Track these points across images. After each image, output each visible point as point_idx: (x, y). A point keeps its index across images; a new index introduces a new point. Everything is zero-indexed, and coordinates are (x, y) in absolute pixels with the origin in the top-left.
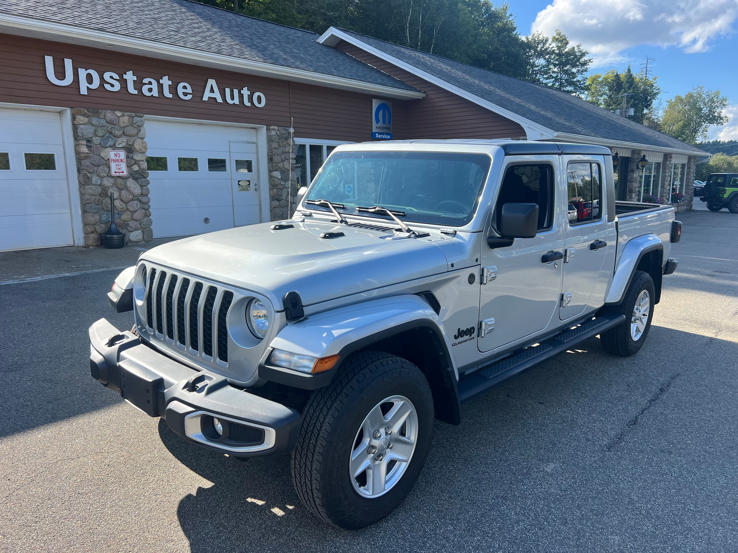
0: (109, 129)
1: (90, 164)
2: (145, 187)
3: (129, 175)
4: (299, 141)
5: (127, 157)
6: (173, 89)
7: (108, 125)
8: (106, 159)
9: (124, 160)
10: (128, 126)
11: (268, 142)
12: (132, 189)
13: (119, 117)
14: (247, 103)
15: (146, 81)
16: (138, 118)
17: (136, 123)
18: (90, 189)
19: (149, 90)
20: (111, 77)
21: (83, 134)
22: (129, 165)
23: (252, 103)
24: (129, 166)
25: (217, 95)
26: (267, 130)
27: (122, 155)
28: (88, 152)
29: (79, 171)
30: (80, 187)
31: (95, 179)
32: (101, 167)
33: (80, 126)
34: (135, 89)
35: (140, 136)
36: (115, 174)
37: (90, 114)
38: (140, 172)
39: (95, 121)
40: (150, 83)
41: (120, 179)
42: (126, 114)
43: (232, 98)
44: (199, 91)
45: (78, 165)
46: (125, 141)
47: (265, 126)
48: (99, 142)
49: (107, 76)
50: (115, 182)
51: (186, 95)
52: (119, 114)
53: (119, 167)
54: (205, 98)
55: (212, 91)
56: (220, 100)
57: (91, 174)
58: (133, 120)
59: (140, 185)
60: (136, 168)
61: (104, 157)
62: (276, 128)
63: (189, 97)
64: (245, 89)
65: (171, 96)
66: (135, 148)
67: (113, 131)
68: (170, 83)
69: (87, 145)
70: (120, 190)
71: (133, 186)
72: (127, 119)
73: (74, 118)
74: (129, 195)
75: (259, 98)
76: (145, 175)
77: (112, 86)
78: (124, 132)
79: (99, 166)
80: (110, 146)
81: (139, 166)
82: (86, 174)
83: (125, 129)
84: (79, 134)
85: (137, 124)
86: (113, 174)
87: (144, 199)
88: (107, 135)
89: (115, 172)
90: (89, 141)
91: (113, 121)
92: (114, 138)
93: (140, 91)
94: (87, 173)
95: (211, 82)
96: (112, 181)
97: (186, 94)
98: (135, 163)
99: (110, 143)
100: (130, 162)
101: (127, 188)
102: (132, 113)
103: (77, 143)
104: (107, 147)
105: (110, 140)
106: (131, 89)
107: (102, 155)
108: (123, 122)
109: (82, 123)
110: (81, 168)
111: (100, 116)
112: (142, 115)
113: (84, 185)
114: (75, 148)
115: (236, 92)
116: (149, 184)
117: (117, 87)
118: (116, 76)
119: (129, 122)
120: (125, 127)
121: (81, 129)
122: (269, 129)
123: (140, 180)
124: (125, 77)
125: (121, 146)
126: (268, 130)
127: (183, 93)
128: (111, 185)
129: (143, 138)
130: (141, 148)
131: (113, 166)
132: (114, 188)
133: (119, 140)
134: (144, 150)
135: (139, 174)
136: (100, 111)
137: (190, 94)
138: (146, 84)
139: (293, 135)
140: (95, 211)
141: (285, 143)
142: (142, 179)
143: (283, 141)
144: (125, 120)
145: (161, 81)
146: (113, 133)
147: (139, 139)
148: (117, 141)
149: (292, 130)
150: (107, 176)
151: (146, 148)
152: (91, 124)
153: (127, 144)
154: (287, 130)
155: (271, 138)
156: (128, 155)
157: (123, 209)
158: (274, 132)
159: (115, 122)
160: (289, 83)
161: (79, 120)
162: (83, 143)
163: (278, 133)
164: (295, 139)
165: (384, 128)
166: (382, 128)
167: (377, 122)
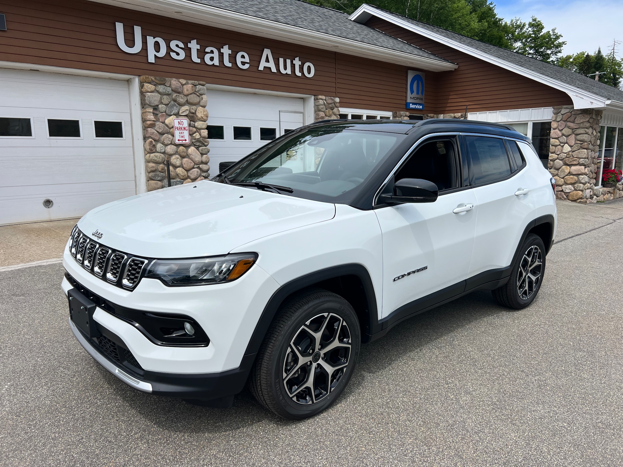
0: (173, 97)
1: (156, 132)
2: (205, 156)
3: (191, 143)
4: (343, 111)
5: (190, 125)
6: (233, 58)
7: (173, 93)
8: (171, 126)
9: (187, 128)
10: (191, 94)
11: (315, 112)
12: (193, 157)
13: (183, 85)
14: (298, 74)
15: (208, 50)
16: (201, 86)
17: (199, 91)
18: (155, 156)
19: (211, 59)
20: (177, 46)
21: (150, 102)
22: (191, 133)
23: (303, 73)
25: (272, 65)
26: (315, 100)
27: (185, 122)
28: (155, 120)
29: (145, 138)
30: (145, 155)
31: (160, 146)
32: (166, 135)
33: (148, 93)
34: (198, 58)
35: (201, 104)
36: (178, 142)
37: (157, 82)
38: (201, 140)
39: (161, 88)
40: (212, 52)
41: (182, 147)
42: (190, 82)
43: (285, 68)
44: (255, 61)
45: (144, 133)
46: (188, 109)
47: (313, 97)
48: (165, 110)
49: (173, 44)
50: (178, 150)
52: (183, 81)
53: (182, 135)
54: (261, 68)
55: (267, 60)
56: (274, 70)
57: (156, 142)
58: (196, 88)
59: (201, 154)
60: (197, 136)
61: (168, 124)
62: (324, 97)
63: (247, 66)
64: (297, 59)
65: (230, 65)
66: (197, 116)
67: (178, 99)
68: (230, 52)
69: (153, 113)
70: (182, 157)
71: (194, 154)
72: (191, 87)
73: (142, 86)
74: (191, 163)
75: (309, 68)
76: (206, 144)
77: (178, 54)
78: (187, 100)
79: (164, 134)
80: (174, 115)
81: (200, 135)
82: (151, 142)
83: (189, 97)
84: (146, 101)
85: (199, 92)
87: (204, 167)
88: (172, 102)
89: (179, 140)
90: (155, 108)
91: (178, 89)
92: (178, 105)
93: (203, 59)
94: (153, 141)
95: (267, 52)
96: (175, 148)
97: (244, 64)
98: (197, 131)
99: (175, 111)
100: (192, 129)
101: (188, 155)
102: (196, 82)
103: (145, 111)
104: (171, 115)
105: (175, 108)
106: (195, 58)
108: (187, 90)
109: (149, 90)
110: (146, 136)
111: (166, 84)
112: (204, 83)
113: (149, 153)
114: (142, 116)
115: (288, 61)
116: (209, 152)
117: (182, 56)
118: (181, 45)
119: (193, 90)
120: (188, 95)
121: (149, 97)
122: (317, 99)
123: (201, 148)
124: (189, 45)
125: (184, 114)
127: (242, 62)
128: (174, 152)
129: (204, 107)
130: (203, 116)
131: (177, 133)
132: (176, 156)
133: (183, 108)
134: (205, 118)
135: (200, 142)
136: (167, 79)
137: (247, 63)
138: (208, 53)
139: (338, 105)
140: (159, 178)
141: (331, 112)
142: (203, 147)
143: (329, 111)
144: (189, 89)
145: (222, 50)
146: (177, 101)
147: (201, 107)
148: (181, 109)
149: (337, 100)
150: (171, 144)
151: (207, 117)
152: (158, 92)
153: (190, 112)
154: (333, 100)
155: (318, 107)
156: (190, 123)
157: (185, 177)
158: (321, 102)
159: (180, 90)
160: (335, 53)
161: (146, 88)
162: (149, 111)
163: (325, 103)
164: (340, 109)
165: (417, 98)
166: (415, 99)
167: (412, 92)
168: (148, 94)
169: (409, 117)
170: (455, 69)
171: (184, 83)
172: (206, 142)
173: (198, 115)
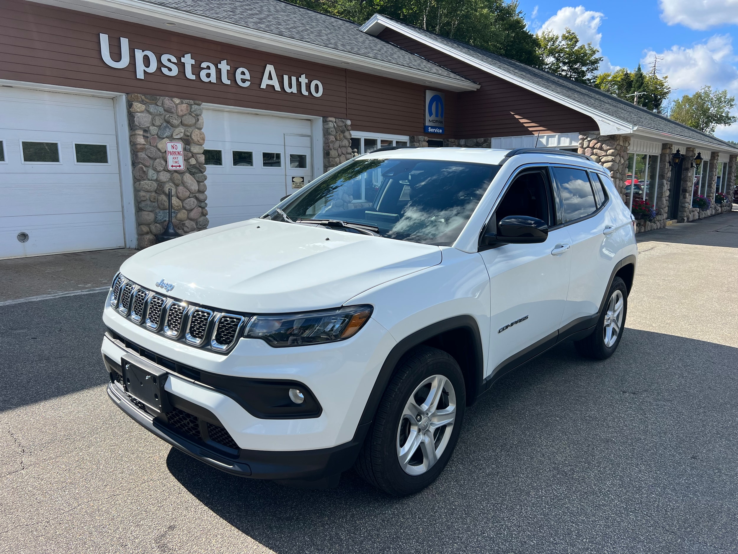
0: (166, 118)
1: (147, 157)
2: (202, 183)
3: (186, 169)
4: (355, 134)
5: (185, 149)
6: (232, 75)
7: (166, 113)
8: (163, 151)
9: (181, 153)
10: (185, 115)
11: (324, 135)
12: (189, 185)
13: (177, 105)
14: (305, 92)
15: (204, 65)
16: (196, 106)
17: (195, 111)
18: (146, 184)
20: (169, 60)
21: (139, 123)
22: (186, 158)
23: (310, 93)
24: (186, 160)
25: (275, 82)
26: (323, 122)
27: (180, 146)
28: (145, 143)
29: (134, 164)
30: (134, 183)
31: (151, 173)
32: (158, 160)
33: (138, 113)
34: (193, 74)
35: (198, 126)
36: (172, 168)
37: (147, 100)
38: (198, 166)
39: (152, 108)
40: (208, 68)
41: (177, 174)
42: (184, 101)
43: (290, 87)
44: (257, 78)
45: (132, 157)
46: (183, 131)
47: (322, 118)
48: (156, 132)
49: (164, 59)
50: (171, 177)
51: (244, 82)
52: (177, 101)
53: (176, 160)
54: (263, 86)
55: (270, 78)
56: (278, 88)
57: (147, 168)
58: (191, 108)
59: (197, 181)
60: (193, 161)
61: (160, 149)
62: (333, 119)
63: (247, 84)
64: (303, 76)
65: (228, 82)
66: (192, 139)
67: (171, 120)
68: (228, 68)
69: (144, 136)
70: (177, 185)
71: (190, 181)
72: (185, 107)
73: (130, 105)
74: (186, 192)
75: (317, 86)
76: (202, 170)
77: (170, 70)
78: (181, 122)
79: (156, 159)
80: (167, 137)
81: (196, 160)
82: (142, 168)
83: (184, 118)
84: (136, 122)
85: (195, 113)
86: (170, 168)
87: (201, 196)
88: (165, 124)
89: (172, 166)
90: (146, 131)
91: (171, 109)
92: (171, 127)
93: (198, 76)
94: (143, 166)
95: (270, 68)
96: (168, 175)
98: (193, 156)
99: (167, 133)
100: (188, 154)
101: (183, 183)
102: (191, 101)
103: (134, 133)
104: (164, 138)
105: (168, 130)
106: (189, 75)
107: (160, 146)
108: (182, 110)
109: (139, 110)
110: (136, 161)
111: (158, 103)
112: (200, 102)
113: (139, 180)
114: (130, 139)
115: (294, 79)
116: (206, 179)
117: (175, 71)
118: (174, 60)
119: (187, 110)
120: (183, 116)
121: (138, 117)
122: (327, 121)
123: (198, 175)
124: (183, 60)
125: (178, 137)
126: (325, 122)
127: (241, 79)
128: (168, 180)
129: (200, 129)
130: (199, 139)
131: (170, 159)
132: (170, 184)
133: (177, 130)
134: (201, 141)
135: (196, 168)
136: (158, 97)
137: (248, 80)
138: (204, 69)
139: (350, 128)
140: (150, 209)
141: (342, 136)
142: (199, 174)
143: (339, 134)
144: (183, 108)
145: (220, 66)
146: (170, 122)
147: (197, 130)
148: (175, 132)
149: (349, 122)
150: (164, 170)
151: (204, 140)
152: (149, 112)
153: (185, 134)
154: (344, 122)
155: (327, 130)
156: (185, 147)
157: (179, 207)
158: (331, 125)
159: (173, 110)
160: (345, 71)
161: (135, 107)
162: (139, 133)
163: (335, 125)
164: (352, 132)
165: (436, 121)
166: (434, 121)
167: (431, 114)
168: (137, 115)
169: (427, 142)
170: (477, 89)
171: (177, 102)
172: (203, 169)
173: (194, 139)
